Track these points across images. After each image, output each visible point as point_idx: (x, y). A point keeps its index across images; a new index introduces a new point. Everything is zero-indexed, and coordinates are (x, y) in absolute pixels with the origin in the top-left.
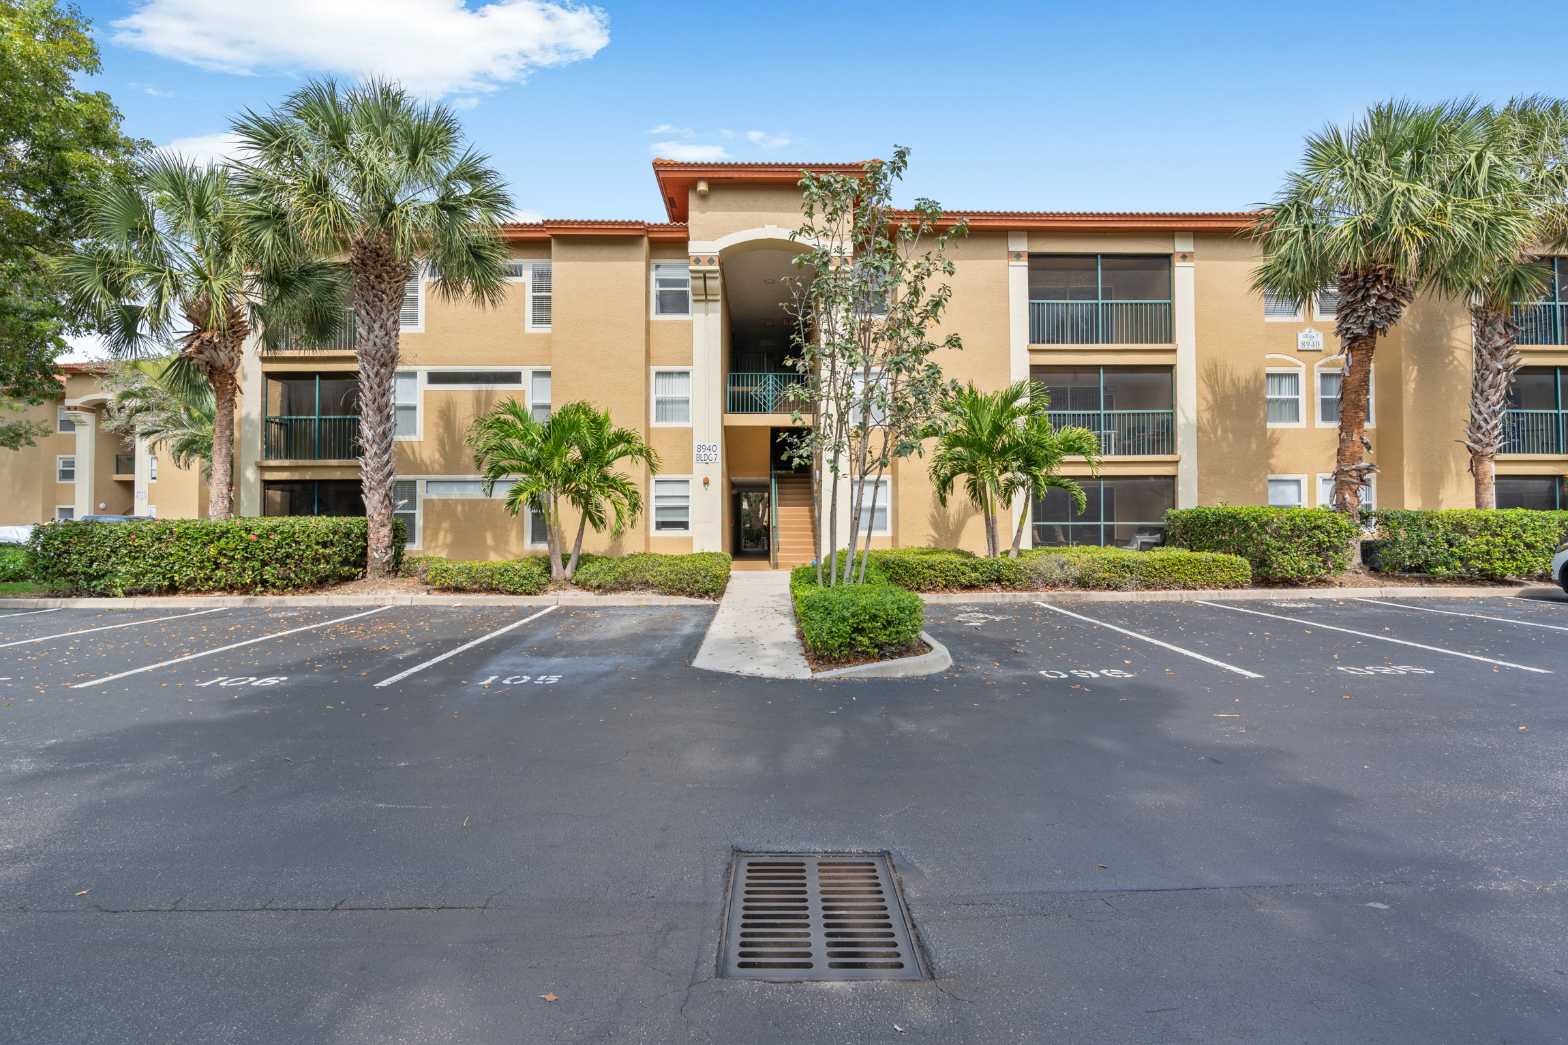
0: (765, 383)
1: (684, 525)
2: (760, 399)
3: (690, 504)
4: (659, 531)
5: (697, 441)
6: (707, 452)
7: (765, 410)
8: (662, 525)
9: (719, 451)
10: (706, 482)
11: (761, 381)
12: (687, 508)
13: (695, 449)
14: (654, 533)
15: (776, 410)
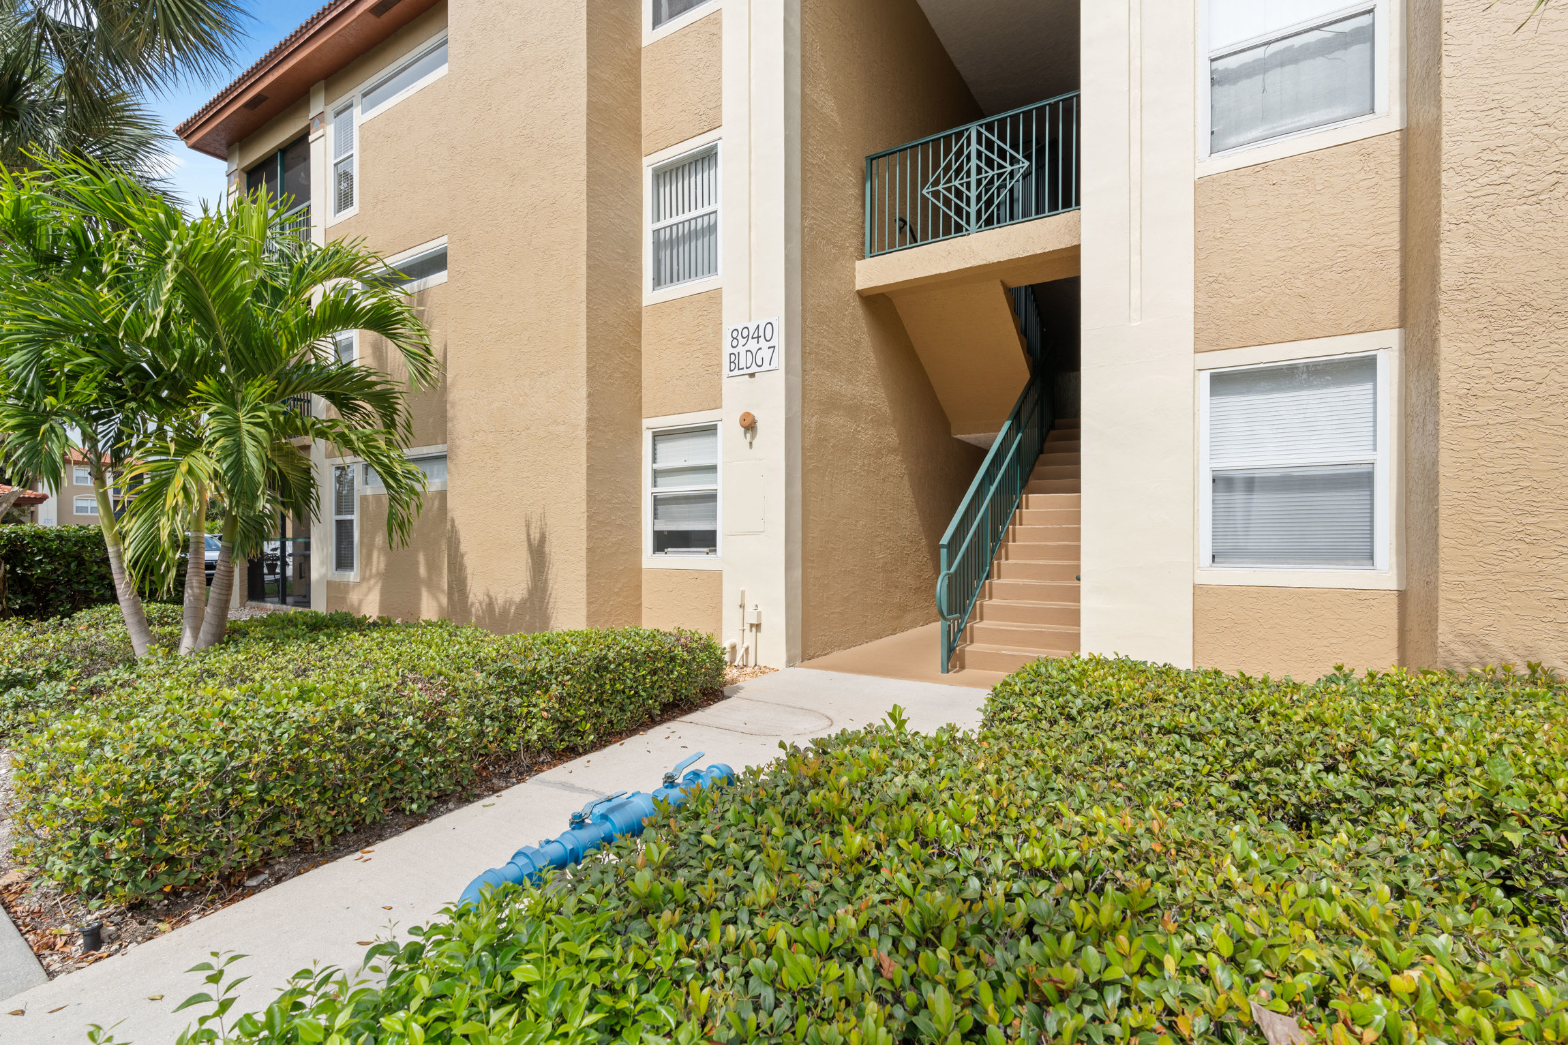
0: (959, 153)
1: (707, 540)
2: (947, 202)
3: (719, 484)
4: (660, 555)
5: (732, 319)
6: (752, 345)
7: (959, 229)
8: (664, 541)
9: (779, 340)
10: (750, 426)
11: (948, 151)
12: (711, 497)
13: (727, 340)
14: (650, 560)
15: (989, 222)
